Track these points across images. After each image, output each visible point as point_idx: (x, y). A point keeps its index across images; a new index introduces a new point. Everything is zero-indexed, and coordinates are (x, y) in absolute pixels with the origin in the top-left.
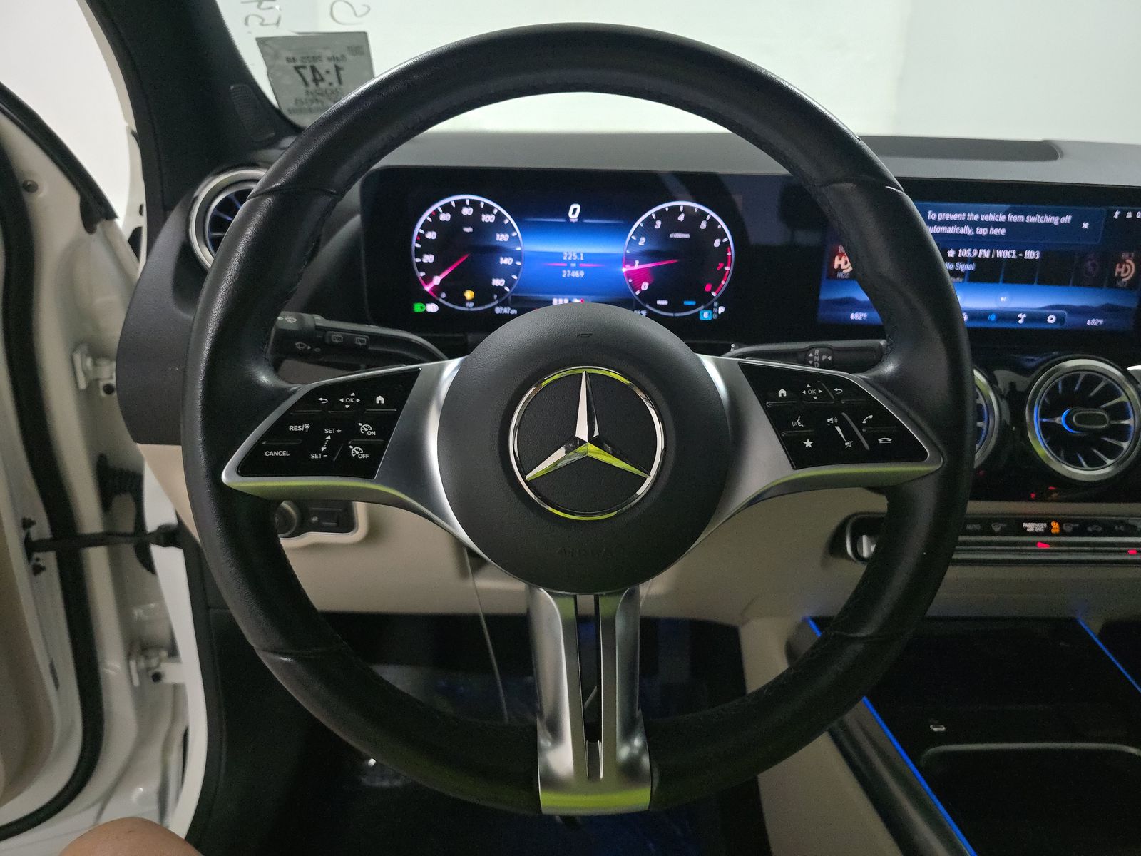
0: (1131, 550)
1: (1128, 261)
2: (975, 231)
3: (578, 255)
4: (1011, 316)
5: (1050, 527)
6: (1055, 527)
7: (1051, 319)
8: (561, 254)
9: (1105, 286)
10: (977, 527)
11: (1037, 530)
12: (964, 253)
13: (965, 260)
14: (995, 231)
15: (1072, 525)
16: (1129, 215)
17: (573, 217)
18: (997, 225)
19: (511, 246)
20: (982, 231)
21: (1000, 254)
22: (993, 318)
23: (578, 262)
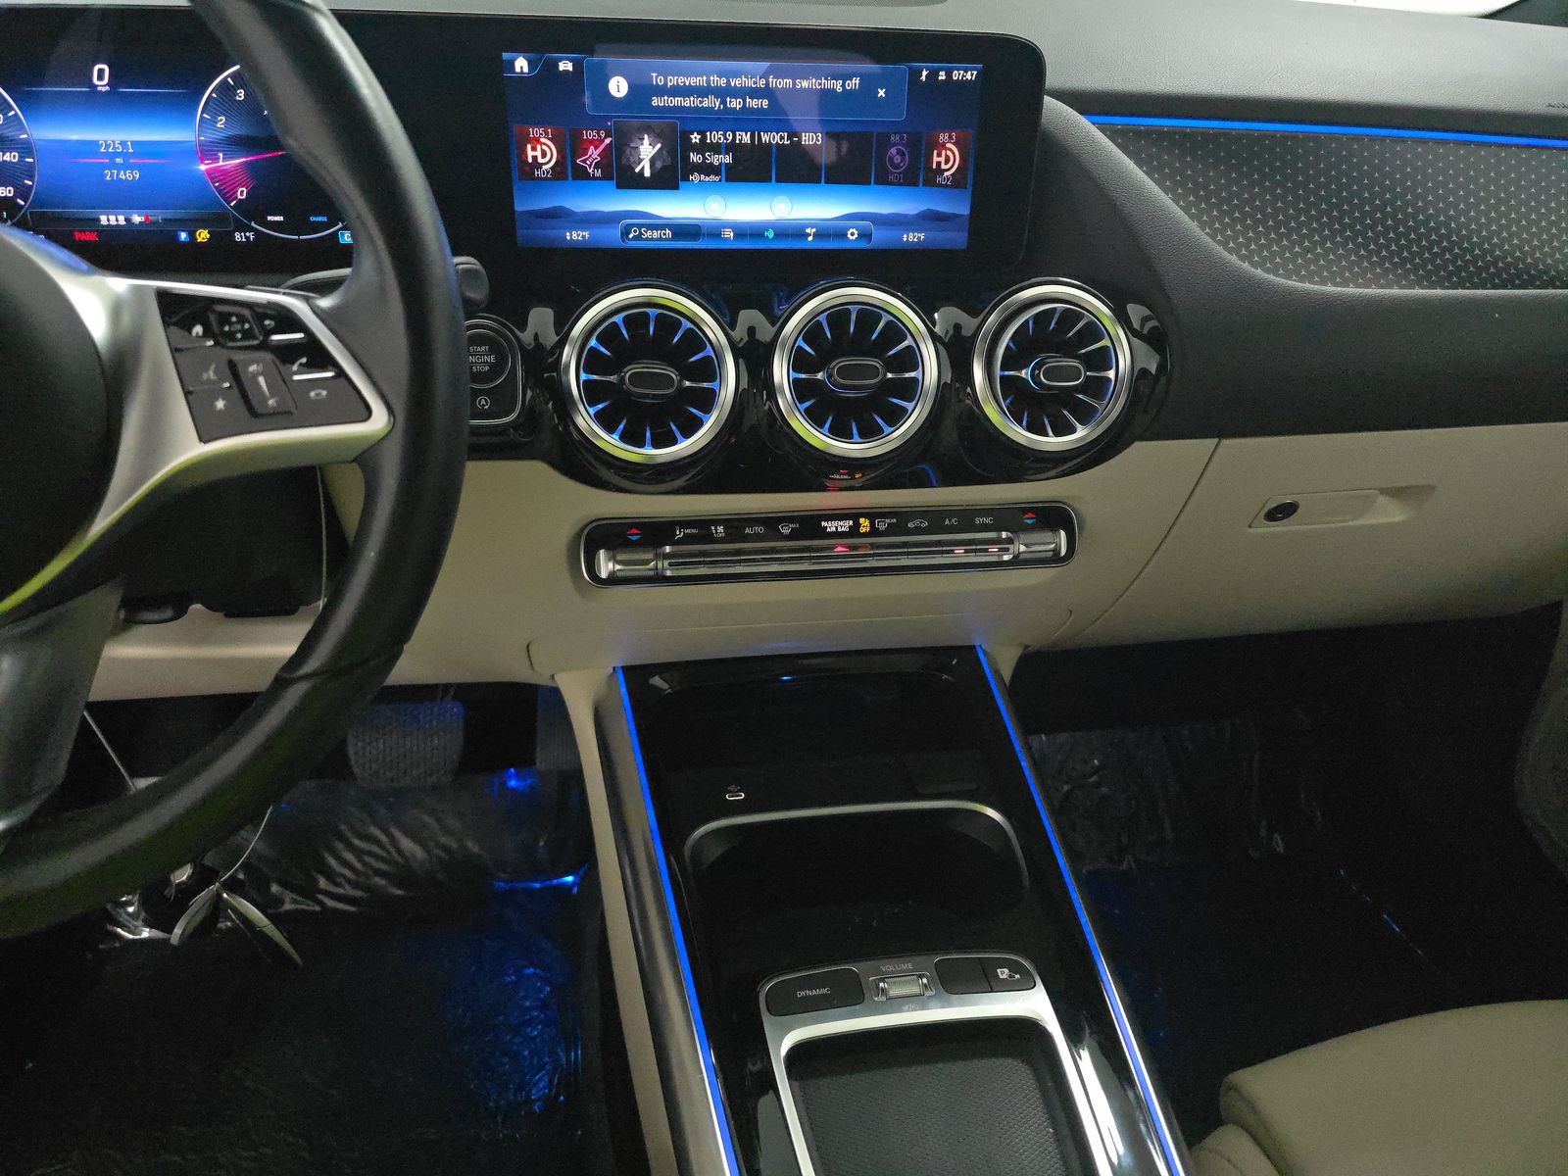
0: (959, 551)
1: (948, 145)
2: (723, 102)
3: (123, 143)
4: (796, 231)
5: (857, 525)
6: (865, 524)
7: (853, 234)
8: (95, 143)
9: (921, 185)
10: (760, 529)
11: (839, 530)
12: (715, 137)
13: (716, 148)
14: (754, 103)
15: (888, 521)
16: (942, 76)
17: (102, 85)
18: (755, 93)
19: (10, 133)
20: (735, 104)
21: (765, 138)
22: (770, 234)
23: (125, 155)
